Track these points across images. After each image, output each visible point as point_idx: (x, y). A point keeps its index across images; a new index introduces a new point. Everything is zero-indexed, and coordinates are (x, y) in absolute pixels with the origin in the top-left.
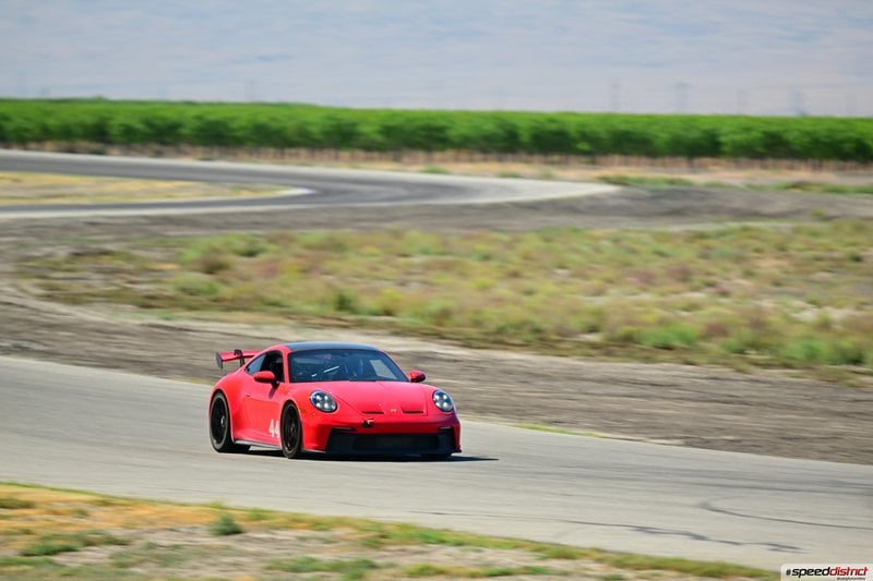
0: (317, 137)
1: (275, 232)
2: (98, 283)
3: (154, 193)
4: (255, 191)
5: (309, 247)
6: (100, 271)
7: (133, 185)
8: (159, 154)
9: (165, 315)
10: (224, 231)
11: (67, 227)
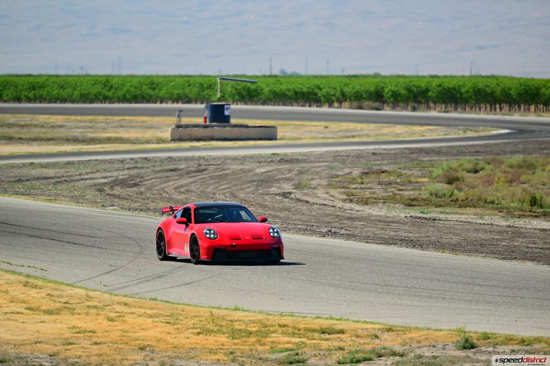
0: (514, 97)
1: (490, 157)
2: (379, 191)
3: (413, 134)
4: (475, 131)
5: (511, 166)
6: (380, 184)
7: (399, 129)
8: (414, 109)
9: (422, 211)
10: (459, 157)
11: (359, 156)
